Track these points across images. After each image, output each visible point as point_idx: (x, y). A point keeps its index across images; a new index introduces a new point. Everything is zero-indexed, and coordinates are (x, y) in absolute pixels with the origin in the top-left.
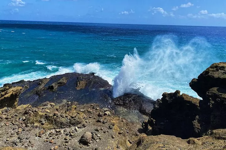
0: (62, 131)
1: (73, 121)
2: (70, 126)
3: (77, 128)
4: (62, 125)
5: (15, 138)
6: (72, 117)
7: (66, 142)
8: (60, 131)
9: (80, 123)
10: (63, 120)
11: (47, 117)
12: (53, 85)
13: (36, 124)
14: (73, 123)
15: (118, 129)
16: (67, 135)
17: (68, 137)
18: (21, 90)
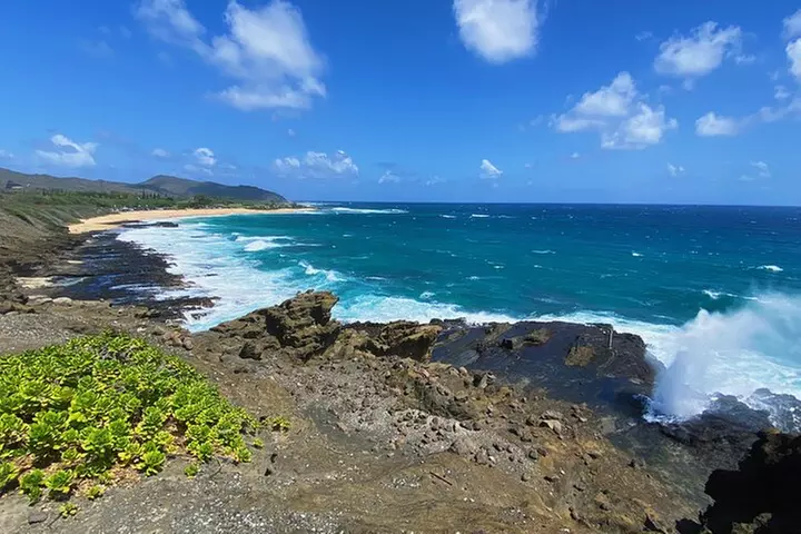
0: (430, 419)
1: (456, 409)
2: (447, 417)
3: (457, 424)
4: (432, 408)
5: (358, 402)
6: (456, 399)
7: (424, 442)
8: (424, 417)
9: (469, 418)
10: (438, 398)
11: (416, 383)
12: (514, 340)
13: (397, 390)
14: (454, 411)
15: (552, 468)
16: (433, 429)
17: (433, 435)
18: (438, 332)
